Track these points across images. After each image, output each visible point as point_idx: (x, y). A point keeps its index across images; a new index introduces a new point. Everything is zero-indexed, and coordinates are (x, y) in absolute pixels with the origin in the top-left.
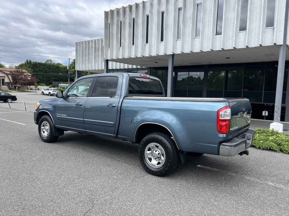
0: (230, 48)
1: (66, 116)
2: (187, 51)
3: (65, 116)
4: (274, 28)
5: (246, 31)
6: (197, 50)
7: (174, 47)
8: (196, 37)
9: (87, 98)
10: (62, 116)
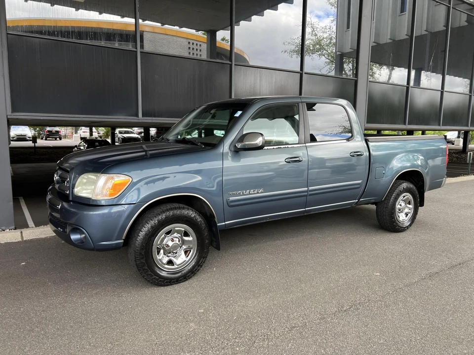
1: (262, 192)
3: (258, 193)
9: (305, 145)
10: (250, 194)
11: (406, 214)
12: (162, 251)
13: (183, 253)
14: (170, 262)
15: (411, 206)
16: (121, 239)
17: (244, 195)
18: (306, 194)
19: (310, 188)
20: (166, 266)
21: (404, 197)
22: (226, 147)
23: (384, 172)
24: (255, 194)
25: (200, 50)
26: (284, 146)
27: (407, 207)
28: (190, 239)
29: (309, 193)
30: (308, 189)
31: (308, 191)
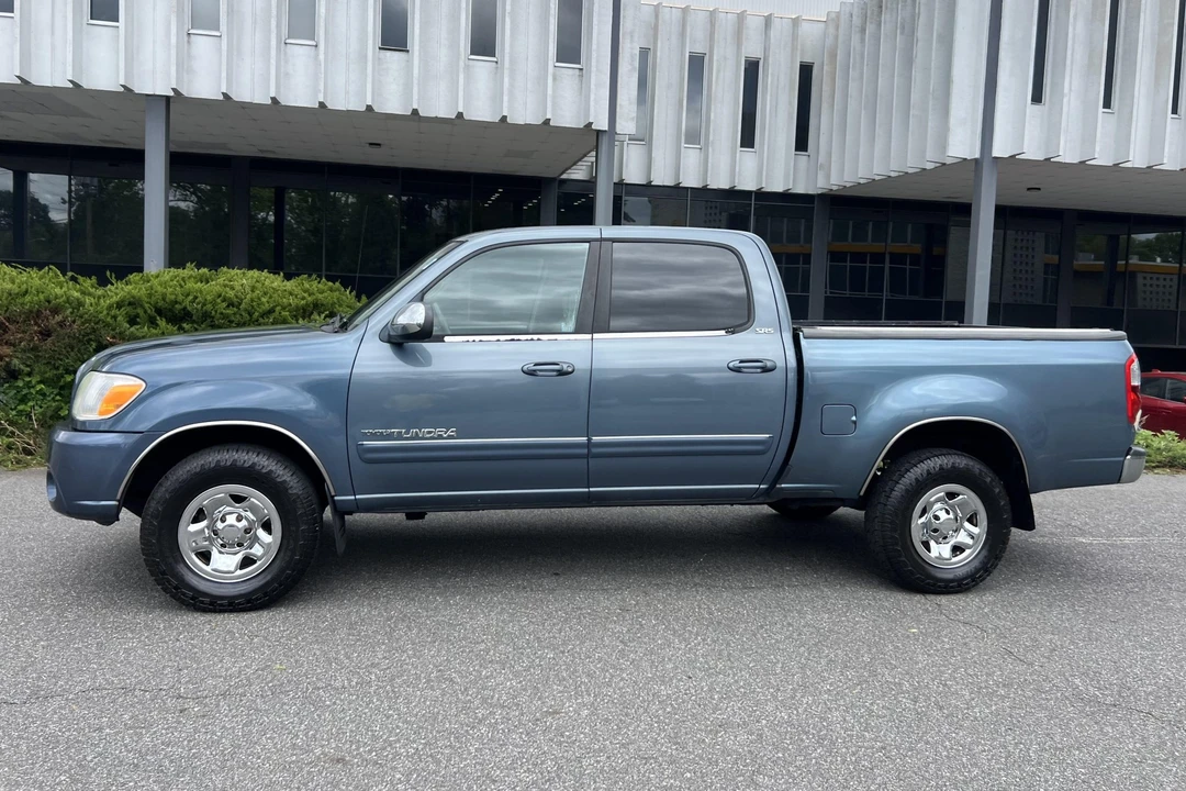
0: (442, 115)
1: (450, 437)
2: (251, 91)
3: (440, 437)
4: (581, 69)
5: (495, 59)
6: (300, 96)
7: (184, 63)
8: (289, 38)
9: (589, 336)
10: (416, 437)
11: (957, 549)
15: (975, 530)
16: (113, 499)
17: (399, 437)
18: (586, 451)
19: (595, 439)
21: (951, 495)
22: (370, 332)
23: (854, 418)
24: (434, 438)
26: (529, 337)
29: (594, 450)
30: (589, 440)
31: (589, 444)
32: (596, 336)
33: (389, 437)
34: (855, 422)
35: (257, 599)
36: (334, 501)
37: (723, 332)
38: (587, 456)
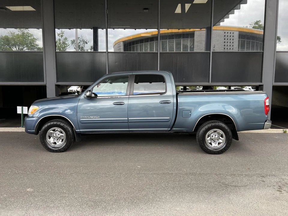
1: (98, 118)
3: (96, 118)
9: (128, 96)
10: (91, 118)
11: (219, 143)
12: (52, 138)
13: (61, 140)
14: (55, 143)
15: (223, 139)
16: (34, 130)
17: (88, 118)
18: (127, 121)
19: (129, 119)
20: (52, 144)
21: (215, 131)
22: (83, 96)
24: (94, 118)
25: (233, 36)
26: (115, 97)
27: (220, 138)
28: (63, 135)
29: (129, 121)
30: (128, 119)
31: (128, 120)
32: (130, 96)
33: (86, 118)
34: (190, 115)
35: (61, 150)
36: (76, 131)
37: (159, 95)
38: (128, 122)
